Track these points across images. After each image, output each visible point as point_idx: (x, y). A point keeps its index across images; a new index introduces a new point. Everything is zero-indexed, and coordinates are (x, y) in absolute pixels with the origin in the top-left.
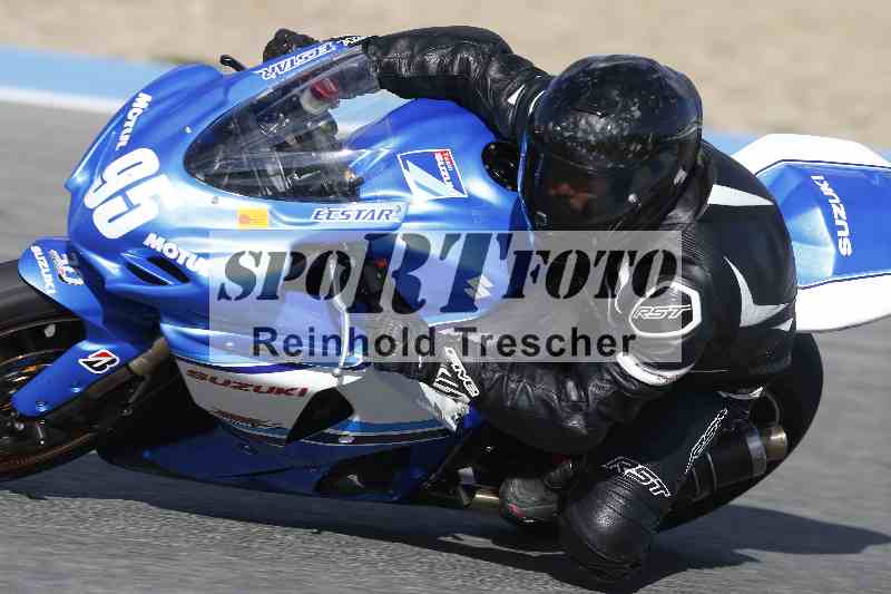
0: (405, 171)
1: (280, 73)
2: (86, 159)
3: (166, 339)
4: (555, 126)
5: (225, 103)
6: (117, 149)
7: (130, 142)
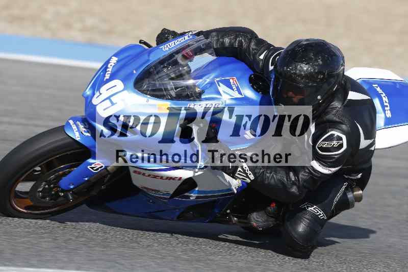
0: (218, 87)
1: (170, 47)
4: (287, 68)
5: (148, 60)
6: (105, 80)
7: (110, 77)
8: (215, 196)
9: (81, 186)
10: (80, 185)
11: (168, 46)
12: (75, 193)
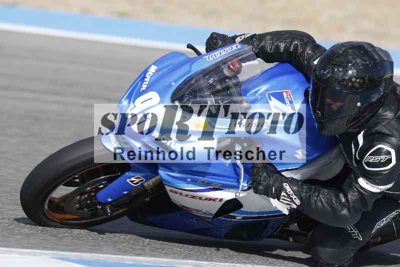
0: (269, 101)
1: (215, 58)
2: (127, 94)
3: (160, 176)
4: (323, 72)
5: (190, 71)
6: (141, 91)
7: (147, 88)
8: (262, 217)
9: (122, 199)
10: (120, 198)
11: (213, 56)
12: (115, 205)
